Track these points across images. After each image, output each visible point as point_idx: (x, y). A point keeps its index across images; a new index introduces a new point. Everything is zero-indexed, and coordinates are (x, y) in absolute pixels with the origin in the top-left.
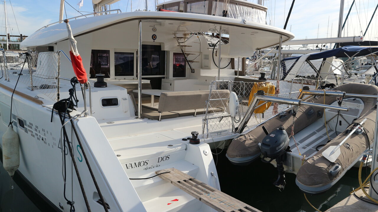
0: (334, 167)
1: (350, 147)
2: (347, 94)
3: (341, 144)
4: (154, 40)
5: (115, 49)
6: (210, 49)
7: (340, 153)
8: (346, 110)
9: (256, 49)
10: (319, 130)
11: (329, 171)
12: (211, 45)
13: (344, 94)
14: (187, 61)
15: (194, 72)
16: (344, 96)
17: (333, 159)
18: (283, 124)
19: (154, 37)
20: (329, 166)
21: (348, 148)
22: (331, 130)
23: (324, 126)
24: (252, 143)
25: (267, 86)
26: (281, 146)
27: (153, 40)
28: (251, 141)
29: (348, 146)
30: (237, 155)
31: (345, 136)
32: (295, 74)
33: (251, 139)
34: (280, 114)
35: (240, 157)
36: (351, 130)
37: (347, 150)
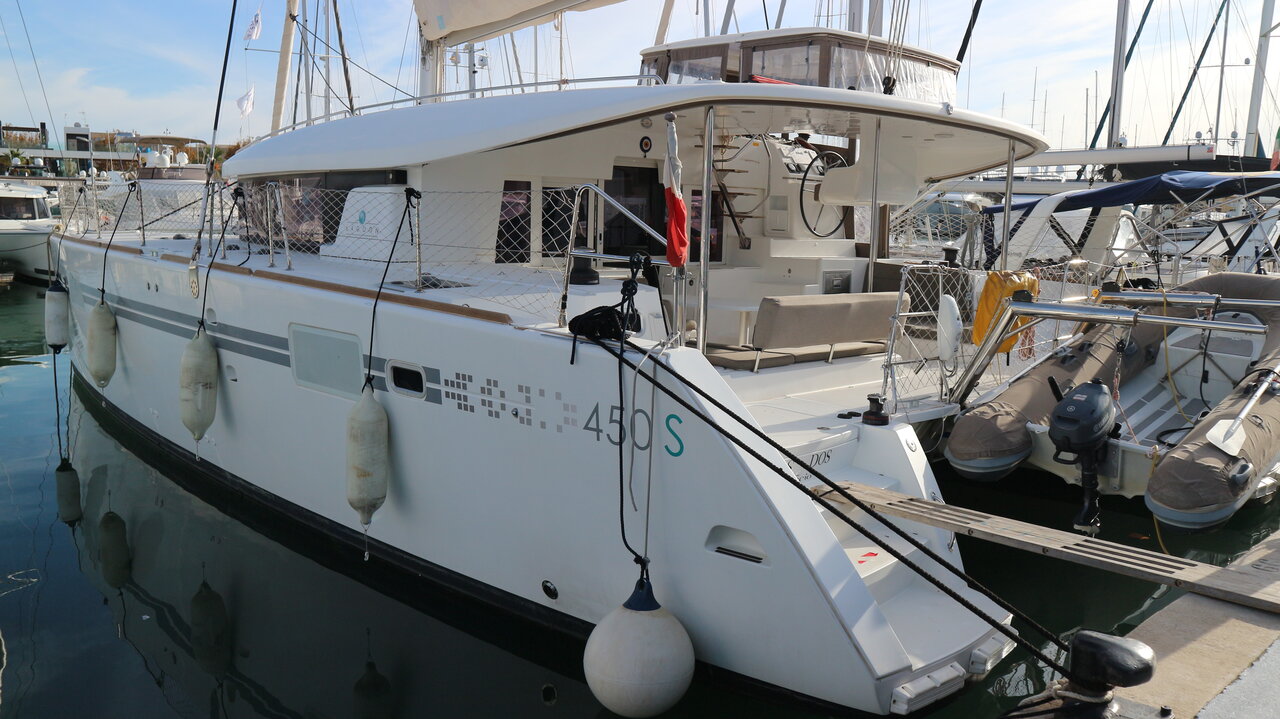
0: (1237, 467)
1: (1263, 424)
2: (1224, 301)
3: (1243, 415)
4: (645, 151)
5: (543, 178)
6: (790, 181)
7: (1245, 436)
8: (1262, 330)
9: (926, 182)
10: (1150, 397)
11: (1230, 476)
12: (794, 168)
13: (1218, 300)
14: (732, 215)
15: (749, 248)
16: (1216, 304)
17: (1233, 448)
18: (1074, 377)
19: (646, 145)
20: (1227, 465)
21: (1260, 425)
23: (1161, 388)
24: (1013, 422)
25: (1022, 279)
26: (1104, 421)
27: (643, 153)
28: (1010, 418)
29: (1259, 421)
30: (980, 453)
31: (1245, 401)
32: (1024, 254)
33: (1008, 414)
34: (1056, 354)
35: (987, 456)
36: (1256, 387)
37: (1258, 431)
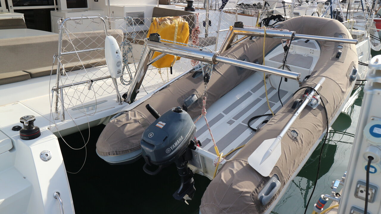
0: (268, 185)
1: (298, 138)
2: (297, 36)
3: (282, 134)
7: (280, 153)
8: (295, 77)
10: (255, 90)
11: (259, 197)
13: (293, 35)
15: (98, 1)
16: (292, 37)
17: (266, 171)
20: (259, 186)
21: (295, 139)
22: (272, 88)
23: (263, 83)
24: (138, 128)
25: (173, 24)
28: (137, 125)
29: (295, 135)
31: (291, 115)
33: (136, 121)
34: (194, 69)
35: (114, 154)
37: (292, 144)
